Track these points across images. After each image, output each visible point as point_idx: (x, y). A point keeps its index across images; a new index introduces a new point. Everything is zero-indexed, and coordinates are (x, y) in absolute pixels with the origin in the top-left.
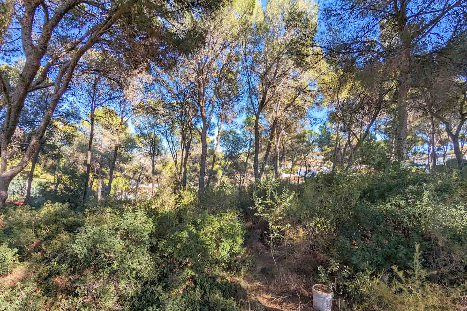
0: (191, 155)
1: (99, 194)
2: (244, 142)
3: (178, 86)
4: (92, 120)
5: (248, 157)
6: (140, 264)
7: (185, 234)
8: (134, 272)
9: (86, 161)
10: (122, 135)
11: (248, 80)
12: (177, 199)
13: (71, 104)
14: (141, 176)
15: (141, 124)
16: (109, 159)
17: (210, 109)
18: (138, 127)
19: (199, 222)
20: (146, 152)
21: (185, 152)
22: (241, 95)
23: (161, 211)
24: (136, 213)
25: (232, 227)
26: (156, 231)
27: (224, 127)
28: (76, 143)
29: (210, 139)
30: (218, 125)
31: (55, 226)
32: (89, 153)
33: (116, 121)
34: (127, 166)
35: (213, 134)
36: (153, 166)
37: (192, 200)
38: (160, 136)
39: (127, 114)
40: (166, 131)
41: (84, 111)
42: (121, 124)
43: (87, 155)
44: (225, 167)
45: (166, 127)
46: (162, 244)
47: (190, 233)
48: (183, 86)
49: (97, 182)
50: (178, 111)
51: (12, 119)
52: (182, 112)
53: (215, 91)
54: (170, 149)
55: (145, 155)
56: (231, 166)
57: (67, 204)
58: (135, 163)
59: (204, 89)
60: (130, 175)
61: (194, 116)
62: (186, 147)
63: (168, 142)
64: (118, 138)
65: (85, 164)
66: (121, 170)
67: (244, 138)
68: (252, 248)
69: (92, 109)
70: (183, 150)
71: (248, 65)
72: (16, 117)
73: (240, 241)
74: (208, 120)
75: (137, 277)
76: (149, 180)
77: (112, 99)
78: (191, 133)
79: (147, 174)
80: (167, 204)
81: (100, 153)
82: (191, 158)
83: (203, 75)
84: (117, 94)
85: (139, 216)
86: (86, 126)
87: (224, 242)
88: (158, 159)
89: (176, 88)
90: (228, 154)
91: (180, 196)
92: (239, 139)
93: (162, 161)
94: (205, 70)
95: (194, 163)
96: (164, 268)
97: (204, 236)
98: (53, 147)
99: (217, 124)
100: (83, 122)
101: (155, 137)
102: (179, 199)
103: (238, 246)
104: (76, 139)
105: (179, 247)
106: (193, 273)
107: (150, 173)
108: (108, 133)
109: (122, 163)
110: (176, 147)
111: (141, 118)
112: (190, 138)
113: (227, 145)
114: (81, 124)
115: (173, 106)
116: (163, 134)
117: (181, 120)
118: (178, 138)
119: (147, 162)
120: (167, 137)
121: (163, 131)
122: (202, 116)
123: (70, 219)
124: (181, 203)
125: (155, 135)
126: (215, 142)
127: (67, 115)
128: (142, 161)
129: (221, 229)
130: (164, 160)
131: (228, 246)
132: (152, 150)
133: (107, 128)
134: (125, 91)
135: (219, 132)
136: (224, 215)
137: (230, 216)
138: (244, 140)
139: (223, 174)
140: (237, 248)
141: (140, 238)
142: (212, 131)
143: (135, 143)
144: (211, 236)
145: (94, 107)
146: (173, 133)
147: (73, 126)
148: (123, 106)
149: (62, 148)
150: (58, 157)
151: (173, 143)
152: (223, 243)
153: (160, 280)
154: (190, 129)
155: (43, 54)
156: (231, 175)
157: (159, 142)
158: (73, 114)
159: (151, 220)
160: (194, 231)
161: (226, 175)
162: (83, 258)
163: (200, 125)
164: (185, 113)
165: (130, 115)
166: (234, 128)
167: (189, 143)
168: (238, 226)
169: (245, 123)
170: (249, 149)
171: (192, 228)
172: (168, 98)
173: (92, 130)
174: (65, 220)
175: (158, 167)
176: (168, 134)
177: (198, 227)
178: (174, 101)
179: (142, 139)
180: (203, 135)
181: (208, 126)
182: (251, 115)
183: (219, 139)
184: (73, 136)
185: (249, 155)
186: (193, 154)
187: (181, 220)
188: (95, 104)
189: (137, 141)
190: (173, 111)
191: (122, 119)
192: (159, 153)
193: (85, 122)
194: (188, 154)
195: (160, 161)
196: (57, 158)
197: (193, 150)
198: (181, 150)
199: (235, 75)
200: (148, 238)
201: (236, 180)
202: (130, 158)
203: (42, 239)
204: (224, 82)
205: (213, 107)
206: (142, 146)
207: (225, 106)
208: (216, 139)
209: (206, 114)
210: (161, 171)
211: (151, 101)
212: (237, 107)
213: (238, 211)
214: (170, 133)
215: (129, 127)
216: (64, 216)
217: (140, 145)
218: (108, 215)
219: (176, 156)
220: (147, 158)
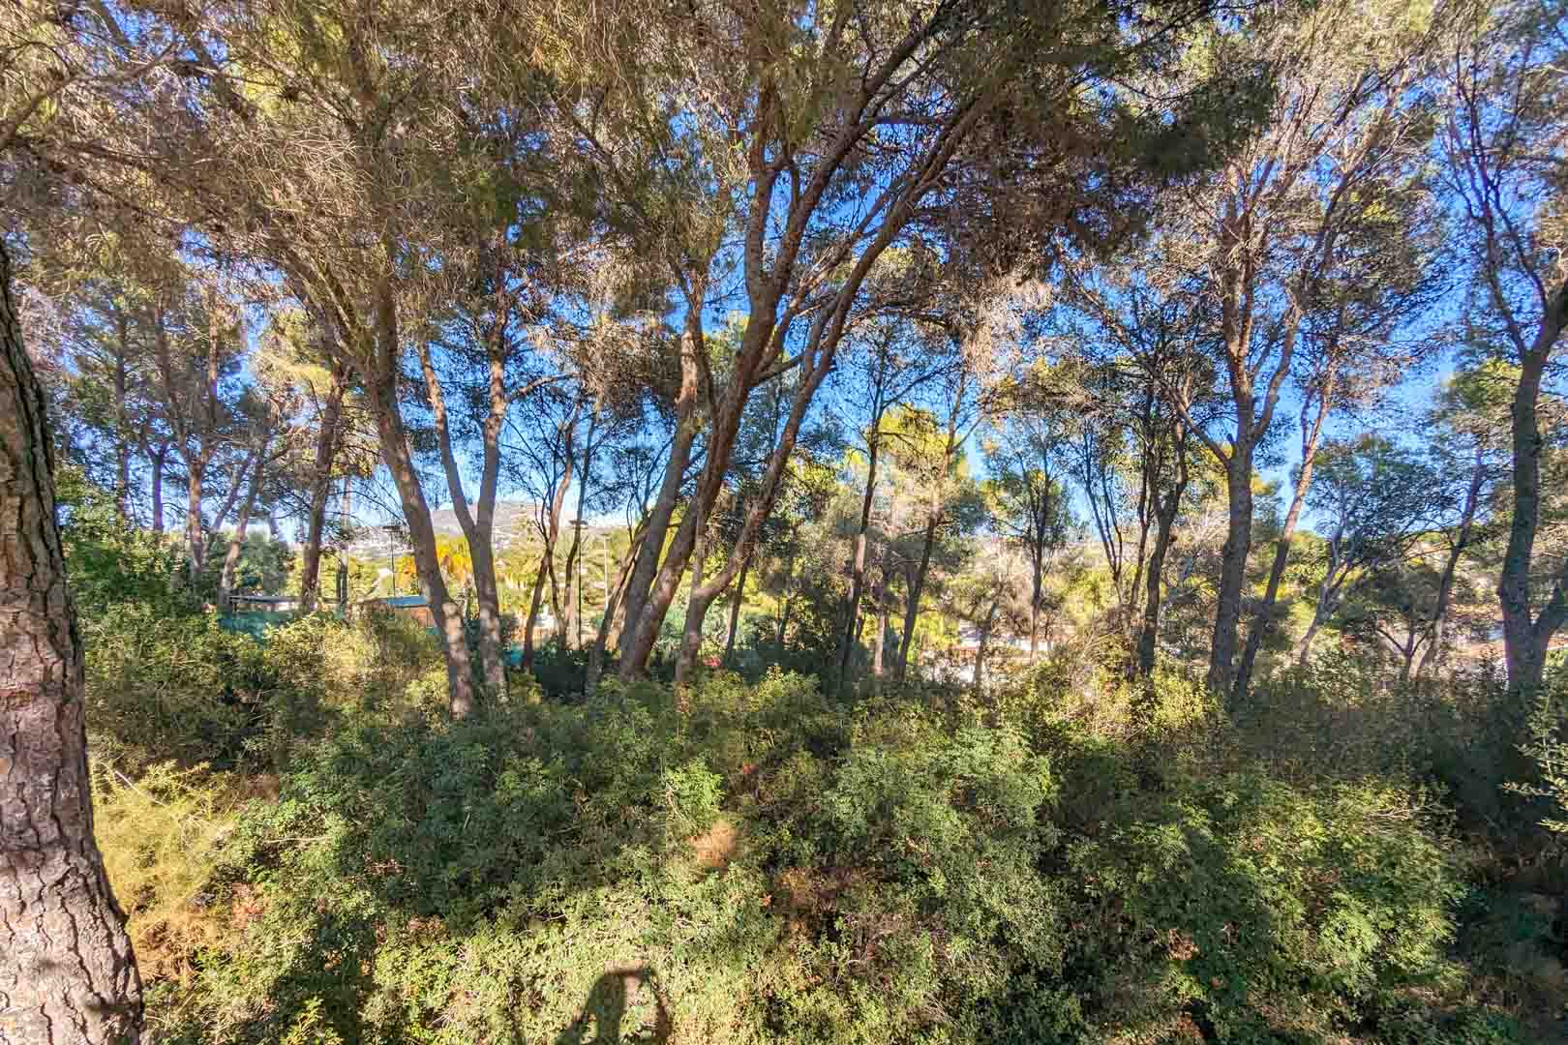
0: (1176, 544)
1: (878, 658)
2: (1435, 483)
3: (1138, 298)
4: (873, 447)
5: (1456, 551)
6: (1013, 902)
7: (1171, 837)
8: (993, 923)
9: (851, 563)
10: (949, 485)
11: (1485, 205)
12: (1140, 702)
13: (826, 407)
14: (997, 612)
15: (1004, 444)
16: (907, 556)
17: (1273, 361)
18: (994, 455)
19: (1229, 801)
20: (1014, 533)
21: (1153, 532)
22: (1433, 278)
23: (1077, 738)
24: (999, 733)
25: (1391, 857)
26: (1060, 805)
27: (1334, 428)
28: (830, 513)
29: (1262, 477)
30: (1304, 423)
31: (786, 734)
32: (862, 540)
33: (934, 445)
34: (957, 581)
35: (1279, 461)
36: (1037, 581)
37: (1199, 712)
38: (1063, 480)
39: (966, 419)
40: (1088, 461)
41: (853, 422)
42: (948, 452)
43: (855, 547)
44: (1331, 591)
45: (1086, 447)
46: (1081, 851)
47: (1191, 836)
48: (1159, 298)
49: (872, 622)
50: (1136, 386)
51: (718, 462)
52: (1149, 391)
53: (1298, 291)
54: (1099, 521)
55: (1011, 546)
56: (1360, 586)
57: (812, 680)
58: (979, 570)
59: (1249, 291)
60: (964, 606)
61: (1196, 401)
62: (1161, 514)
63: (1093, 497)
64: (936, 494)
65: (849, 569)
66: (938, 589)
67: (1439, 466)
68: (1501, 974)
69: (874, 414)
70: (1145, 527)
71: (1486, 140)
72: (725, 456)
73: (1434, 924)
74: (1259, 407)
75: (999, 941)
76: (1019, 625)
77: (928, 378)
78: (1183, 464)
79: (1015, 605)
80: (1098, 715)
81: (885, 540)
82: (1176, 553)
83: (1247, 238)
84: (940, 361)
85: (1007, 742)
86: (856, 463)
87: (1346, 907)
88: (1053, 558)
89: (1128, 309)
90: (1346, 536)
91: (1149, 695)
92: (1410, 473)
93: (1064, 565)
94: (1260, 218)
95: (1187, 574)
96: (1085, 938)
97: (1248, 862)
98: (782, 525)
99: (1297, 420)
100: (850, 455)
101: (1048, 483)
102: (1145, 705)
103: (1422, 945)
104: (833, 501)
105: (1144, 876)
106: (1198, 992)
107: (1023, 602)
108: (909, 479)
109: (944, 570)
110: (1119, 516)
111: (1006, 427)
112: (1179, 480)
113: (1344, 501)
114: (846, 460)
115: (1115, 374)
116: (1074, 472)
117: (1146, 419)
118: (1128, 482)
119: (1019, 568)
120: (1089, 482)
121: (1074, 463)
122: (1238, 395)
123: (819, 719)
124: (1151, 718)
125: (1048, 476)
126: (1287, 492)
127: (816, 439)
128: (1001, 562)
129: (1332, 851)
130: (1072, 560)
131: (1367, 930)
132: (1034, 525)
133: (909, 466)
134: (967, 348)
135: (1306, 450)
136: (1346, 793)
137: (1380, 803)
138: (1439, 475)
139: (1319, 621)
140: (1417, 954)
141: (1009, 815)
142: (1274, 450)
143: (982, 505)
144: (1281, 869)
145: (879, 407)
146: (1109, 466)
147: (828, 469)
148: (955, 397)
149: (799, 529)
150: (790, 551)
151: (1109, 503)
152: (1342, 912)
153: (1069, 974)
154: (1181, 446)
155: (783, 289)
156: (1354, 625)
157: (1057, 502)
158: (828, 433)
159: (1044, 761)
160: (1206, 832)
161: (1333, 625)
162: (852, 838)
163: (1224, 430)
164: (1163, 392)
165: (974, 420)
166: (1386, 428)
167: (1173, 498)
168: (1428, 856)
169: (1450, 397)
170: (1468, 515)
171: (1198, 819)
172: (1100, 347)
173: (872, 474)
174: (807, 721)
175: (1053, 584)
176: (1094, 470)
177: (1223, 821)
178: (1122, 357)
179: (1003, 494)
180: (1240, 466)
181: (1256, 431)
182: (1488, 361)
183: (1306, 477)
184: (826, 495)
185: (1462, 544)
186: (1184, 538)
187: (1150, 781)
188: (882, 401)
189: (990, 501)
190: (1115, 390)
191: (952, 434)
192: (1059, 539)
193: (857, 455)
194: (1166, 539)
195: (1061, 563)
196: (787, 553)
197: (1184, 524)
198: (1137, 524)
199: (1404, 202)
200: (1031, 820)
201: (1380, 647)
202: (967, 553)
203: (758, 761)
204: (1343, 246)
205: (1288, 352)
206: (1002, 516)
207: (1344, 340)
208: (1287, 479)
209: (1252, 384)
210: (1062, 599)
211: (1044, 367)
212: (1404, 336)
213: (1423, 789)
214: (1102, 470)
215: (968, 457)
216: (805, 710)
217: (996, 511)
218: (914, 724)
219: (1117, 549)
220: (1016, 554)
